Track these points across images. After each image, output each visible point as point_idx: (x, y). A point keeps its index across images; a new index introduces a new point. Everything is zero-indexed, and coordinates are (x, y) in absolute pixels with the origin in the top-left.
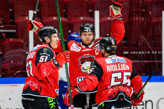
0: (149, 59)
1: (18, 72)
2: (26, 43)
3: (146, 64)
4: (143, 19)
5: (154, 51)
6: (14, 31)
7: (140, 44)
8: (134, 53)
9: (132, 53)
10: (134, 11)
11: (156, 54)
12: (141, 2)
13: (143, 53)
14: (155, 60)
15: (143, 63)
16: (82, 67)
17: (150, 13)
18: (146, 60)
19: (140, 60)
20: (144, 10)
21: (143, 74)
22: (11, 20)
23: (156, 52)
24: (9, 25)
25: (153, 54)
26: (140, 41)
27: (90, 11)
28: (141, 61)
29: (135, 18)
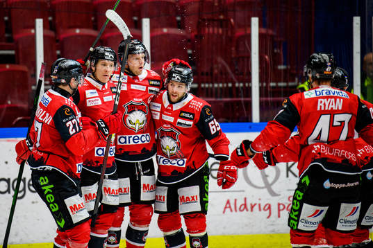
0: (231, 96)
1: (19, 118)
2: (32, 72)
3: (227, 103)
4: (220, 31)
5: (239, 83)
6: (13, 52)
7: (216, 71)
8: (207, 85)
9: (203, 85)
10: (205, 18)
11: (242, 88)
12: (216, 4)
13: (221, 85)
14: (241, 97)
15: (221, 101)
16: (128, 118)
17: (232, 20)
18: (226, 97)
19: (216, 97)
20: (222, 17)
21: (221, 120)
22: (7, 35)
23: (241, 85)
24: (4, 43)
25: (238, 88)
26: (215, 66)
27: (135, 18)
28: (219, 99)
29: (207, 29)
